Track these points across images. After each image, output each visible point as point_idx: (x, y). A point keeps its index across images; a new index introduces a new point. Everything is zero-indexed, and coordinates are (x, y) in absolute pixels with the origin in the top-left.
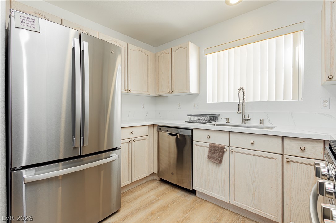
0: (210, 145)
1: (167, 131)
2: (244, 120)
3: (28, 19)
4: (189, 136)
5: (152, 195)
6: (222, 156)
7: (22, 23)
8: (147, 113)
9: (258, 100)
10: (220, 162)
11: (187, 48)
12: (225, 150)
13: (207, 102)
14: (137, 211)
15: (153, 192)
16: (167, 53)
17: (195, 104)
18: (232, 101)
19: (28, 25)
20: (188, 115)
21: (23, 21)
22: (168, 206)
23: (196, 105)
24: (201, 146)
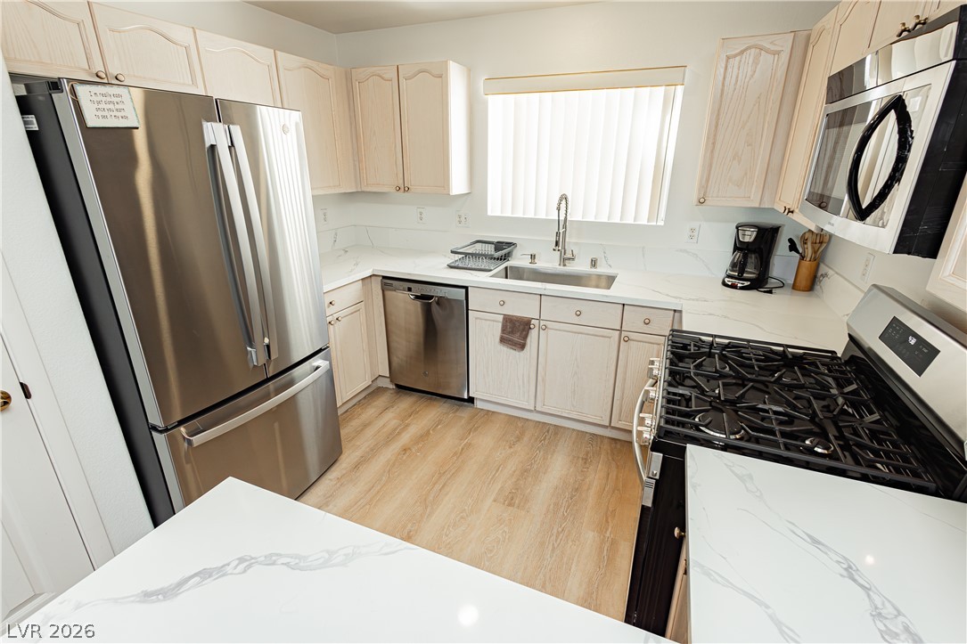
0: (504, 319)
1: (410, 289)
2: (564, 261)
3: (108, 99)
4: (461, 301)
5: (390, 418)
6: (525, 337)
7: (100, 113)
8: (336, 234)
9: (591, 219)
10: (523, 347)
11: (442, 77)
12: (532, 326)
13: (489, 213)
14: (374, 451)
15: (390, 415)
16: (386, 76)
17: (460, 216)
18: (542, 216)
19: (113, 114)
20: (452, 252)
21: (100, 106)
22: (428, 433)
23: (463, 219)
24: (486, 320)
